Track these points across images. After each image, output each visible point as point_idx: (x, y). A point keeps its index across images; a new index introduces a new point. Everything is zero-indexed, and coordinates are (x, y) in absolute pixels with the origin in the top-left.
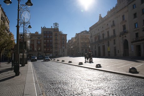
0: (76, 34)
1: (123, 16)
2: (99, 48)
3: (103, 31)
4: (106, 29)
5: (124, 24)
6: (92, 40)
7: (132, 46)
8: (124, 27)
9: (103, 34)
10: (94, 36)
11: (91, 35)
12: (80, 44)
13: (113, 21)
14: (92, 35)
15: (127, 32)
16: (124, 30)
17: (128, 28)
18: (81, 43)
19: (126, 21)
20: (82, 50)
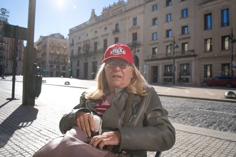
0: (41, 37)
1: (135, 19)
2: (86, 65)
3: (97, 38)
4: (102, 36)
5: (134, 31)
6: (73, 50)
7: (145, 66)
8: (135, 36)
9: (96, 44)
10: (77, 44)
11: (71, 42)
12: (48, 56)
13: (117, 25)
14: (73, 41)
15: (139, 45)
16: (133, 40)
17: (140, 39)
18: (51, 54)
19: (139, 27)
20: (52, 66)
